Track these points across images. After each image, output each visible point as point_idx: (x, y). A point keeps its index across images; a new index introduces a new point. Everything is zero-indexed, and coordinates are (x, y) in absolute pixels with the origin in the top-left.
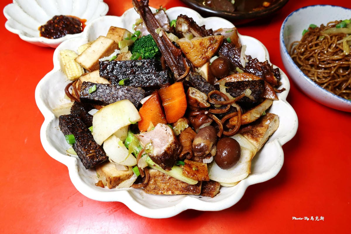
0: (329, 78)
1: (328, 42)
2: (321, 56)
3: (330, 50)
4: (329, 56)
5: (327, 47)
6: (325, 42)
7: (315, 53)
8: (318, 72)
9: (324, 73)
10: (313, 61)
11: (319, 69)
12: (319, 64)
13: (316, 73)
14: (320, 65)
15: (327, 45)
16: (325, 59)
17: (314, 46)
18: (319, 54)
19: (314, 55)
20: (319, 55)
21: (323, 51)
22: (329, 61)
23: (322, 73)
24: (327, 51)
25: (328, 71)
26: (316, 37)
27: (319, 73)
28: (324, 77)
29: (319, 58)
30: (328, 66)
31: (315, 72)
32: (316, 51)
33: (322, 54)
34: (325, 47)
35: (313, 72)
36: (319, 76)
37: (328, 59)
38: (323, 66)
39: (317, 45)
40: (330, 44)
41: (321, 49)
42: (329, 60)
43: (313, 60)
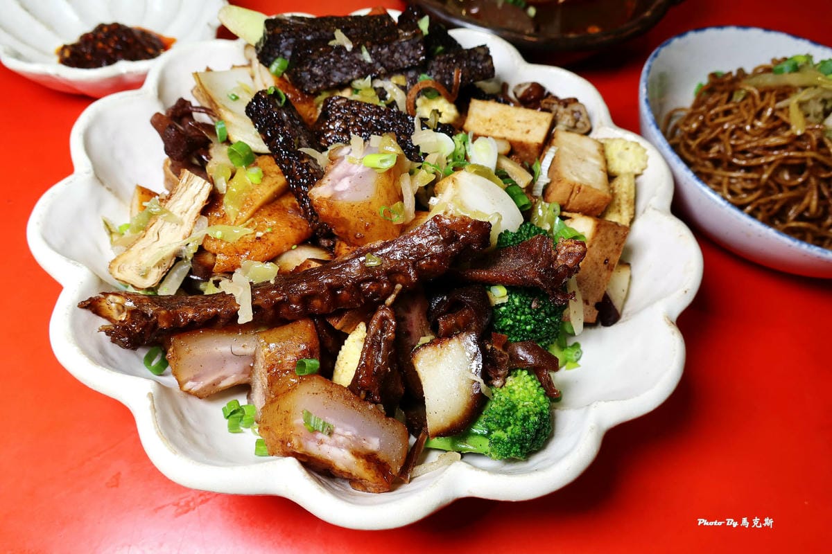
0: (758, 193)
1: (755, 105)
2: (738, 139)
3: (759, 124)
4: (756, 139)
5: (751, 117)
6: (746, 105)
7: (724, 131)
8: (731, 178)
9: (745, 180)
10: (719, 152)
11: (734, 171)
12: (733, 156)
13: (725, 181)
14: (735, 161)
15: (753, 112)
16: (748, 146)
17: (721, 115)
18: (732, 133)
19: (722, 137)
20: (735, 137)
21: (741, 125)
22: (756, 152)
23: (740, 180)
24: (753, 126)
25: (755, 176)
26: (725, 96)
27: (733, 181)
28: (745, 190)
29: (733, 142)
30: (754, 162)
31: (723, 177)
32: (726, 126)
33: (738, 133)
34: (746, 118)
35: (719, 178)
36: (732, 187)
37: (754, 144)
38: (744, 163)
39: (727, 113)
40: (759, 108)
41: (737, 121)
42: (756, 147)
43: (719, 148)
